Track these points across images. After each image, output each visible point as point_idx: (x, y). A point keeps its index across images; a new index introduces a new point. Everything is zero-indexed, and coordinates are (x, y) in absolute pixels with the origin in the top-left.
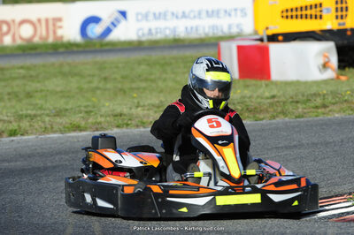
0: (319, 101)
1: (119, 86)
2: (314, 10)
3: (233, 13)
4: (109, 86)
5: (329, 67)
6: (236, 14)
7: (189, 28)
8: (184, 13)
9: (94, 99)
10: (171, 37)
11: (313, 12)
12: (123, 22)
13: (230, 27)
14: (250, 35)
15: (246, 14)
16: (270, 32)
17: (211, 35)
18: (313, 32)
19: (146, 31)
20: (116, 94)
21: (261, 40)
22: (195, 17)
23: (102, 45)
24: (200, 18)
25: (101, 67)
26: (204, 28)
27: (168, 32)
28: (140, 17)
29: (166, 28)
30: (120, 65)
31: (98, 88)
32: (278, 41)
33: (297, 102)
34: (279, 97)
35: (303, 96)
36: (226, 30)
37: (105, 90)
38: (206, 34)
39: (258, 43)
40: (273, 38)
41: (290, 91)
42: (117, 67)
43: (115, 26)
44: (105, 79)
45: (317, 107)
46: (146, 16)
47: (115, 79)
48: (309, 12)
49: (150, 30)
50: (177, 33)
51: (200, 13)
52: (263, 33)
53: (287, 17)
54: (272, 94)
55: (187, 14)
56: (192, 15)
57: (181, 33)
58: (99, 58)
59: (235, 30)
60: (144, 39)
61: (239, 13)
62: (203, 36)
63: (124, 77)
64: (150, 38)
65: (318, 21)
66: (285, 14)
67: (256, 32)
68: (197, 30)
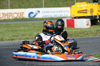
0: (86, 33)
1: (38, 29)
2: (85, 11)
3: (65, 12)
4: (35, 29)
5: (89, 25)
6: (66, 12)
7: (55, 15)
8: (53, 11)
9: (32, 32)
10: (50, 17)
11: (85, 12)
12: (39, 13)
13: (65, 15)
14: (69, 17)
15: (68, 12)
16: (74, 16)
17: (60, 17)
18: (85, 16)
19: (44, 16)
20: (37, 31)
21: (72, 18)
22: (56, 12)
23: (33, 19)
24: (57, 13)
25: (33, 24)
26: (58, 15)
27: (49, 16)
28: (43, 12)
29: (49, 15)
30: (38, 24)
31: (33, 29)
32: (76, 18)
33: (81, 33)
34: (77, 32)
35: (83, 32)
36: (64, 16)
37: (34, 30)
38: (59, 17)
39: (72, 19)
40: (75, 18)
41: (79, 30)
42: (37, 24)
43: (37, 14)
44: (34, 27)
45: (86, 34)
46: (44, 12)
47: (37, 27)
48: (84, 12)
49: (45, 15)
50: (52, 16)
51: (57, 11)
52: (73, 16)
53: (79, 13)
54: (75, 31)
55: (54, 12)
56: (55, 12)
57: (53, 16)
58: (33, 22)
59: (66, 16)
60: (44, 17)
61: (67, 12)
62: (58, 17)
63: (39, 27)
64: (45, 17)
65: (86, 14)
66: (78, 12)
67: (71, 16)
68: (57, 16)
